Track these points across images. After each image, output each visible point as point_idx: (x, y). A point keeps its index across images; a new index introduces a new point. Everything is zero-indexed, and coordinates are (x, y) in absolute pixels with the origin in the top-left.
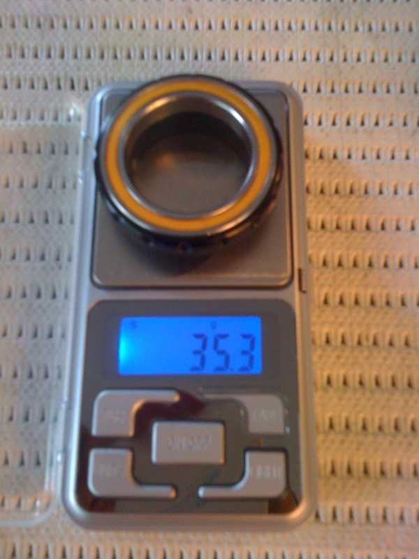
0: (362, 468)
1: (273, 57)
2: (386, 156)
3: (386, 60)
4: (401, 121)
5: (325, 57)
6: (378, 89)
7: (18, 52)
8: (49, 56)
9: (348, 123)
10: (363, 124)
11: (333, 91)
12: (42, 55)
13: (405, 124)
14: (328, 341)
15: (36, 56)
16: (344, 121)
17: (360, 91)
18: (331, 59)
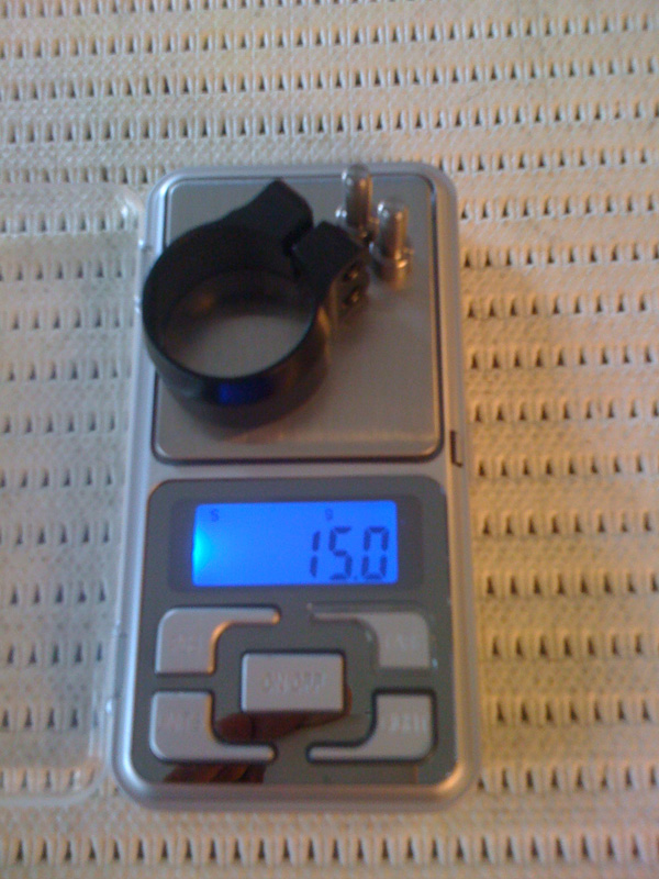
0: (601, 582)
1: (446, 33)
2: (613, 159)
3: (606, 29)
4: (631, 112)
5: (519, 30)
6: (597, 69)
7: (88, 47)
8: (131, 50)
9: (557, 118)
10: (578, 117)
11: (533, 75)
12: (122, 48)
13: (637, 115)
14: (544, 416)
15: (113, 50)
16: (551, 115)
17: (572, 73)
18: (529, 32)
